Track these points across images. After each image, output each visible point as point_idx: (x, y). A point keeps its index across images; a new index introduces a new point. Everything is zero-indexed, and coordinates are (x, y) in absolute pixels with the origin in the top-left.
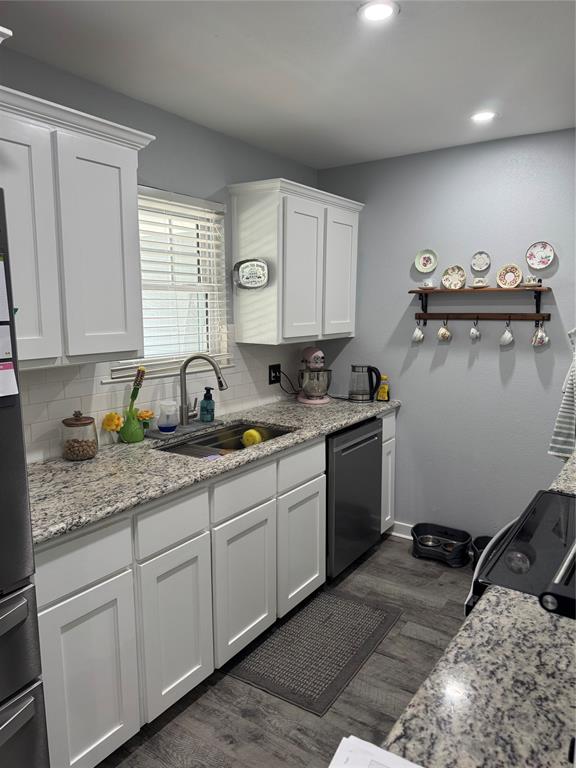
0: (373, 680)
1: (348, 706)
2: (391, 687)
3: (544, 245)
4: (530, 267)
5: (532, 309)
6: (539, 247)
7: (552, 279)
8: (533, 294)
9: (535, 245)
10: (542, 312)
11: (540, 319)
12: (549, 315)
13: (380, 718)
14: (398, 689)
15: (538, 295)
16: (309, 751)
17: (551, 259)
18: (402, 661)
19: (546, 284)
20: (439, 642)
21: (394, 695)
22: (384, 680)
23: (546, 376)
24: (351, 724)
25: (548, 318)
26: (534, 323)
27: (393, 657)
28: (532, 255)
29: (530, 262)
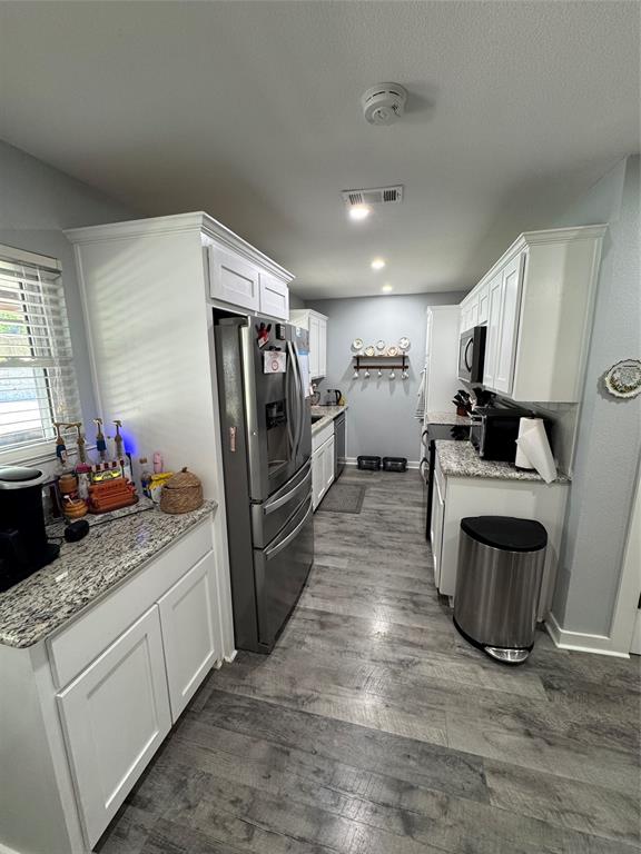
3: (405, 339)
4: (400, 347)
5: (401, 364)
7: (408, 352)
8: (402, 358)
9: (401, 339)
10: (405, 365)
11: (405, 368)
12: (408, 367)
13: (379, 511)
15: (404, 358)
17: (408, 344)
19: (406, 354)
23: (407, 391)
26: (402, 369)
28: (400, 343)
29: (400, 345)
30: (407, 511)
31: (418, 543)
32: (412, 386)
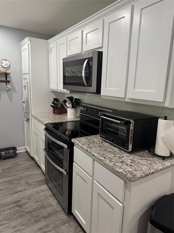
0: (4, 198)
1: (4, 207)
2: (11, 195)
3: (6, 60)
4: (2, 66)
5: (4, 79)
6: (4, 61)
7: (9, 70)
8: (5, 75)
9: (3, 60)
10: (7, 80)
11: (7, 82)
12: (10, 81)
13: (16, 203)
14: (12, 195)
15: (6, 75)
16: (7, 223)
17: (9, 64)
18: (6, 189)
19: (8, 72)
20: (10, 179)
21: (13, 196)
22: (7, 195)
23: (11, 98)
24: (10, 209)
25: (9, 82)
26: (5, 83)
27: (3, 190)
28: (2, 63)
29: (2, 65)
30: (38, 193)
31: (64, 223)
32: (14, 95)
